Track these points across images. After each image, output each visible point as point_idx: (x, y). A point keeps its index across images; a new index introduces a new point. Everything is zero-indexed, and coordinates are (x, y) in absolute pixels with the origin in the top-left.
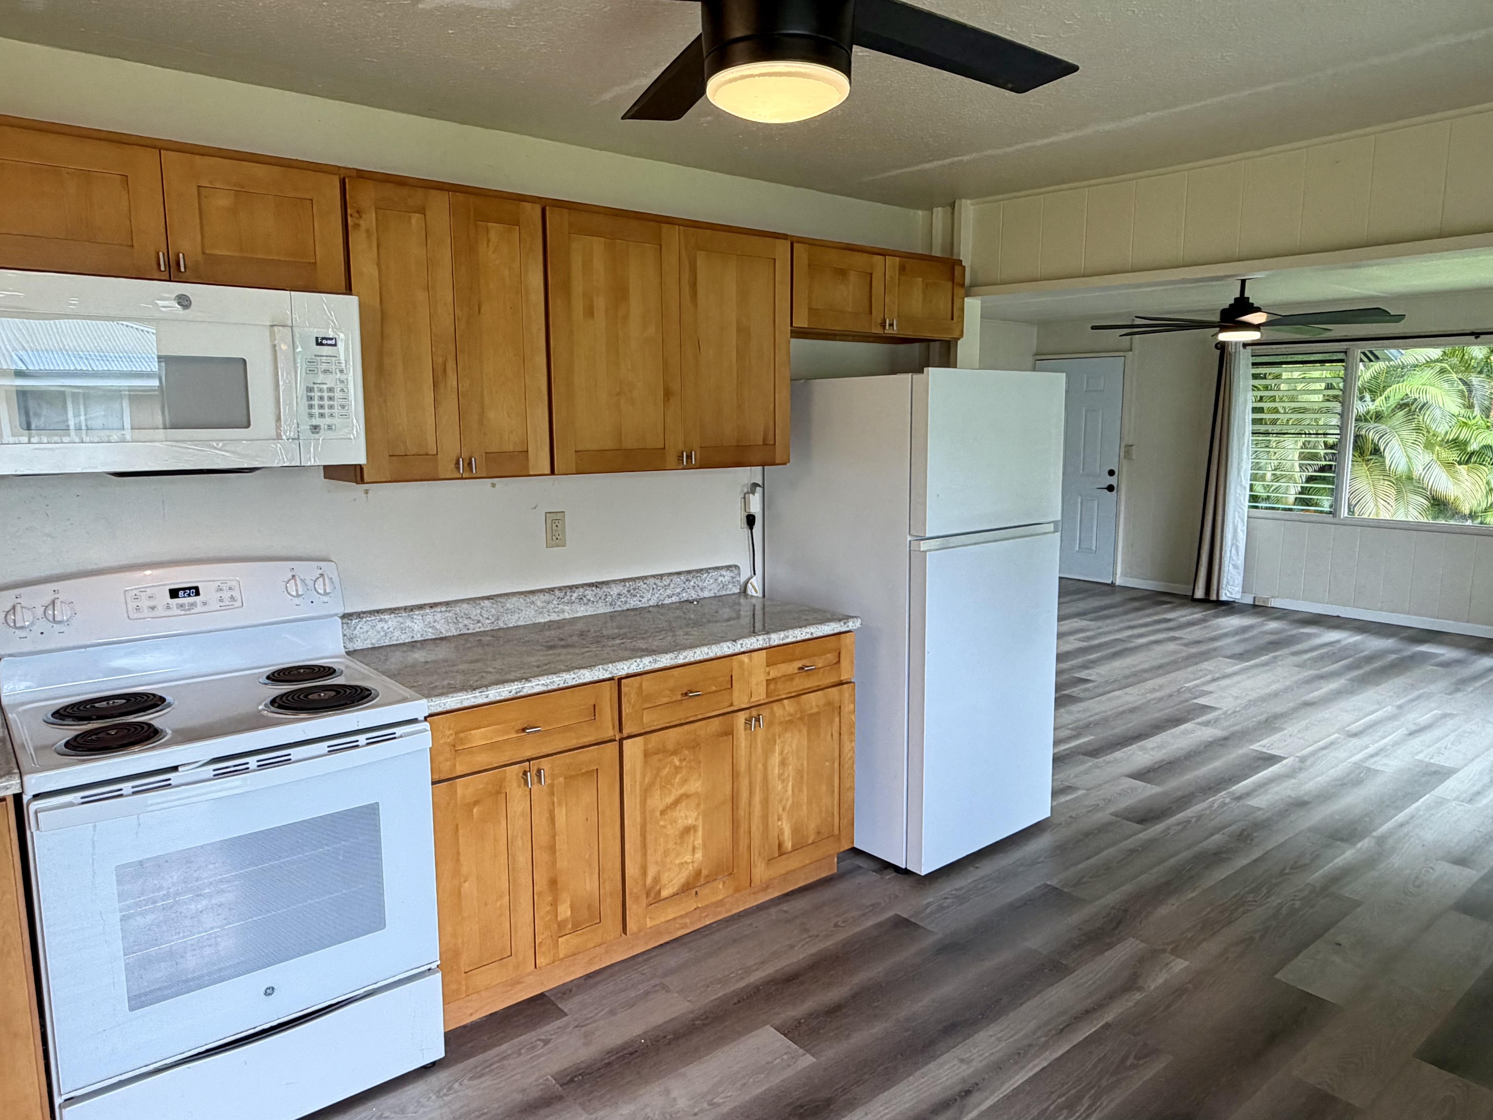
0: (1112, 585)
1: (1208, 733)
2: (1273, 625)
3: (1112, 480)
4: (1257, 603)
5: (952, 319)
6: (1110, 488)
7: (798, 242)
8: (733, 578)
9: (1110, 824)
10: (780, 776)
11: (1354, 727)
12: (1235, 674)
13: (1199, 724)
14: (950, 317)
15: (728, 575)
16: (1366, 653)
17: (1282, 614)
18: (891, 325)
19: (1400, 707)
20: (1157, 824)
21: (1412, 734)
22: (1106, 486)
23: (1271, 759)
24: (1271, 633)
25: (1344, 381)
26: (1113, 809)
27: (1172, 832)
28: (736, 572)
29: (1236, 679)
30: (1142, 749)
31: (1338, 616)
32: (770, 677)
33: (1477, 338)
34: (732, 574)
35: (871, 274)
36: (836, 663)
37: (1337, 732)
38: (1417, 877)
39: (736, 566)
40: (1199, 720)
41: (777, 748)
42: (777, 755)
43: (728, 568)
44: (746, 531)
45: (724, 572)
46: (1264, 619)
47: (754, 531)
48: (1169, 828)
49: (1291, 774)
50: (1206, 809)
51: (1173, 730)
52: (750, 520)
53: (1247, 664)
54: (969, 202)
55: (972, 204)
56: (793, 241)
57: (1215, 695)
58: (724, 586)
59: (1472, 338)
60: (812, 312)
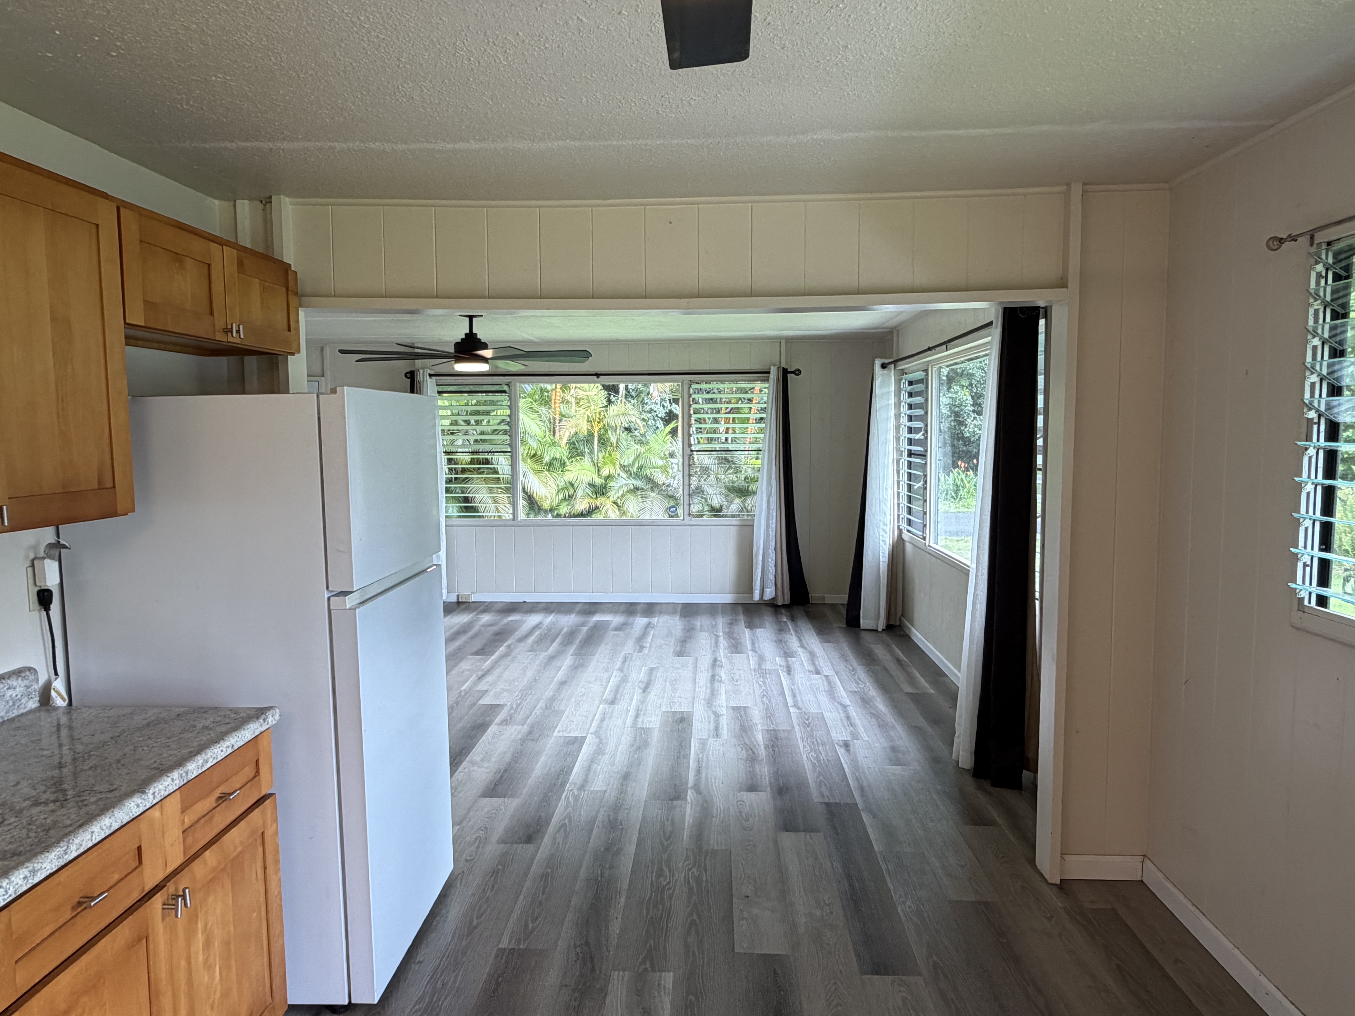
1: (514, 732)
2: (486, 618)
4: (460, 600)
5: (289, 330)
7: (125, 207)
8: (28, 687)
9: (505, 855)
10: (206, 961)
11: (608, 695)
12: (492, 668)
13: (501, 724)
14: (286, 327)
15: (19, 685)
16: (565, 630)
17: (486, 607)
18: (238, 332)
19: (621, 670)
20: (543, 837)
21: (645, 689)
23: (578, 742)
24: (491, 625)
25: (510, 409)
26: (495, 838)
27: (560, 840)
28: (31, 677)
29: (496, 672)
30: (473, 763)
31: (525, 602)
32: (186, 826)
33: (598, 377)
34: (26, 682)
35: (209, 265)
36: (255, 777)
37: (600, 703)
38: (740, 812)
39: (29, 669)
40: (498, 720)
41: (200, 926)
42: (200, 935)
43: (18, 673)
44: (38, 615)
45: (13, 682)
46: (475, 613)
47: (51, 612)
48: (554, 839)
49: (599, 751)
50: (566, 808)
51: (484, 737)
52: (44, 598)
53: (493, 657)
54: (288, 200)
55: (291, 204)
56: (120, 206)
57: (492, 693)
58: (15, 702)
59: (595, 377)
60: (149, 305)
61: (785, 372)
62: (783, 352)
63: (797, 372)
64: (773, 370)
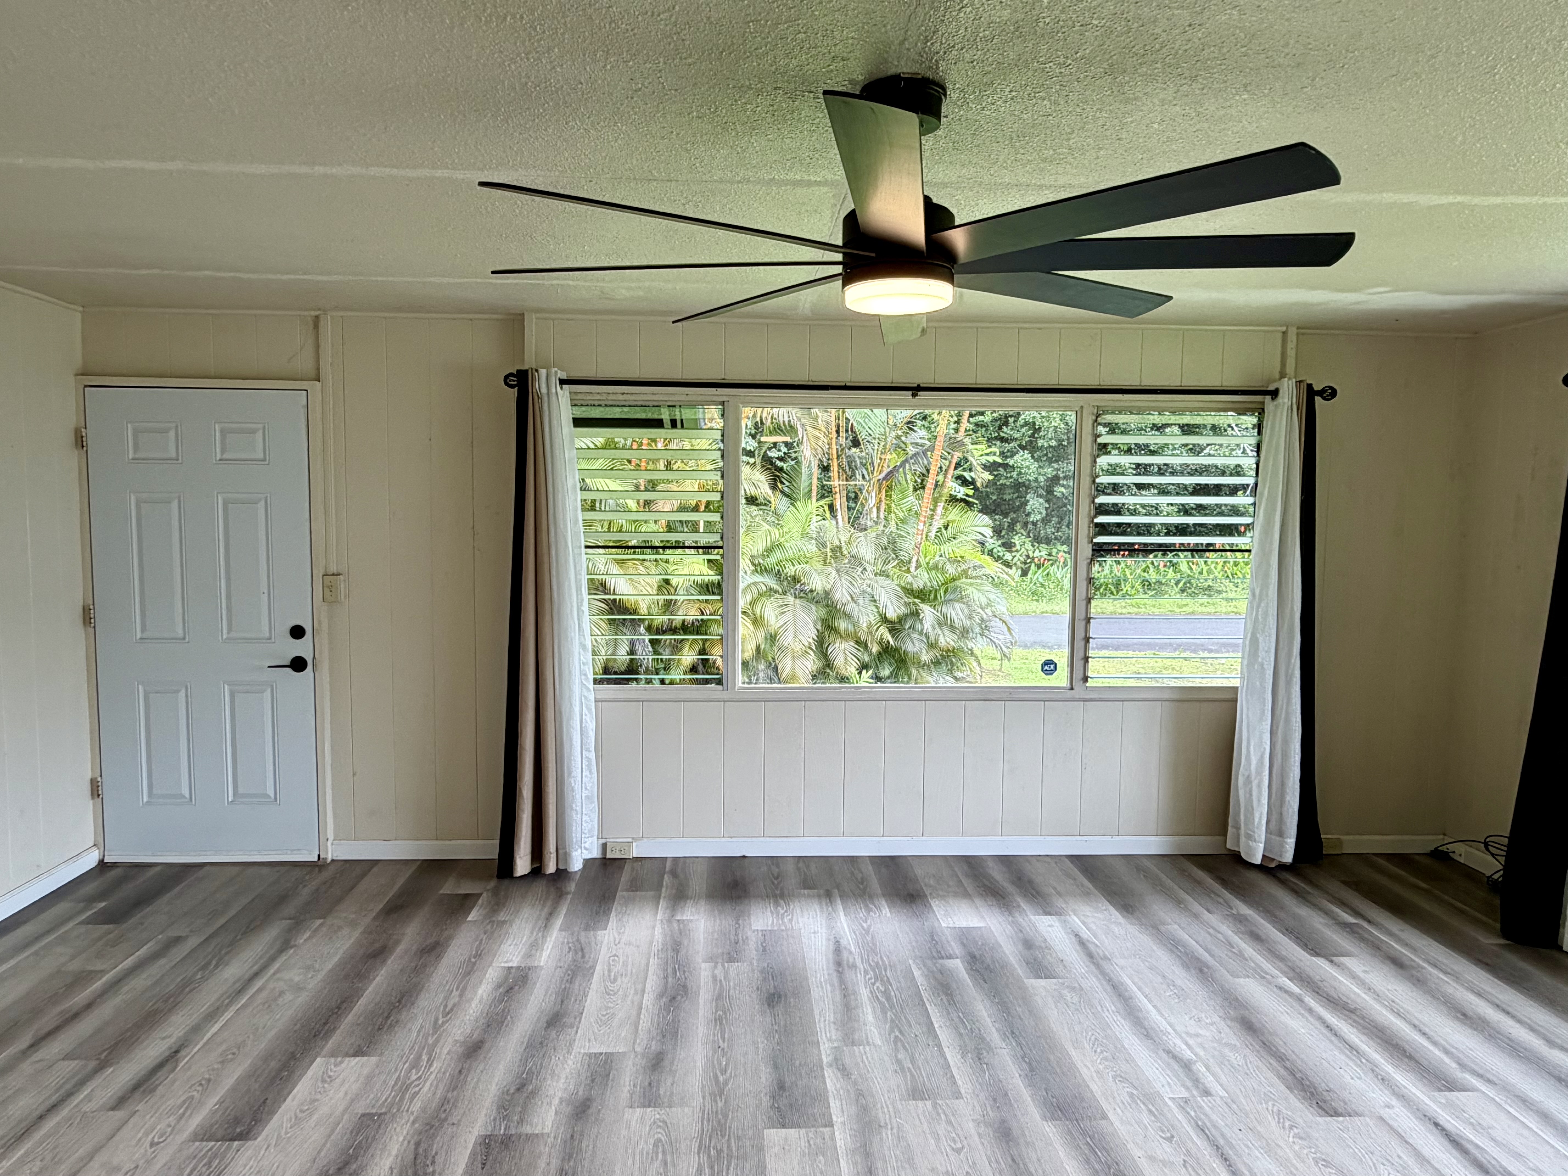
0: (319, 865)
3: (301, 648)
4: (609, 855)
6: (298, 664)
22: (288, 663)
31: (744, 857)
33: (915, 395)
59: (909, 394)
61: (1311, 393)
62: (1291, 353)
63: (1330, 393)
64: (1288, 390)
